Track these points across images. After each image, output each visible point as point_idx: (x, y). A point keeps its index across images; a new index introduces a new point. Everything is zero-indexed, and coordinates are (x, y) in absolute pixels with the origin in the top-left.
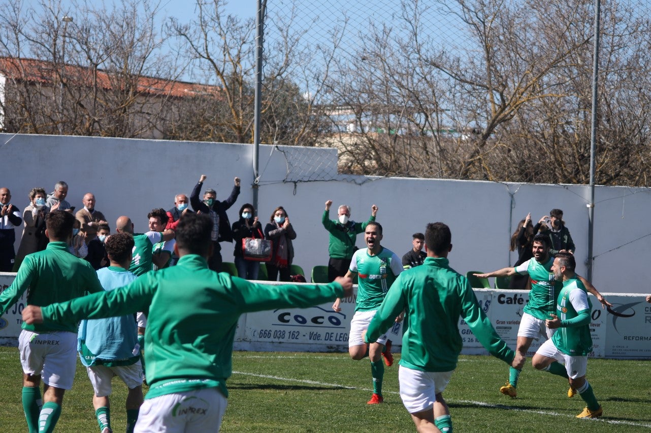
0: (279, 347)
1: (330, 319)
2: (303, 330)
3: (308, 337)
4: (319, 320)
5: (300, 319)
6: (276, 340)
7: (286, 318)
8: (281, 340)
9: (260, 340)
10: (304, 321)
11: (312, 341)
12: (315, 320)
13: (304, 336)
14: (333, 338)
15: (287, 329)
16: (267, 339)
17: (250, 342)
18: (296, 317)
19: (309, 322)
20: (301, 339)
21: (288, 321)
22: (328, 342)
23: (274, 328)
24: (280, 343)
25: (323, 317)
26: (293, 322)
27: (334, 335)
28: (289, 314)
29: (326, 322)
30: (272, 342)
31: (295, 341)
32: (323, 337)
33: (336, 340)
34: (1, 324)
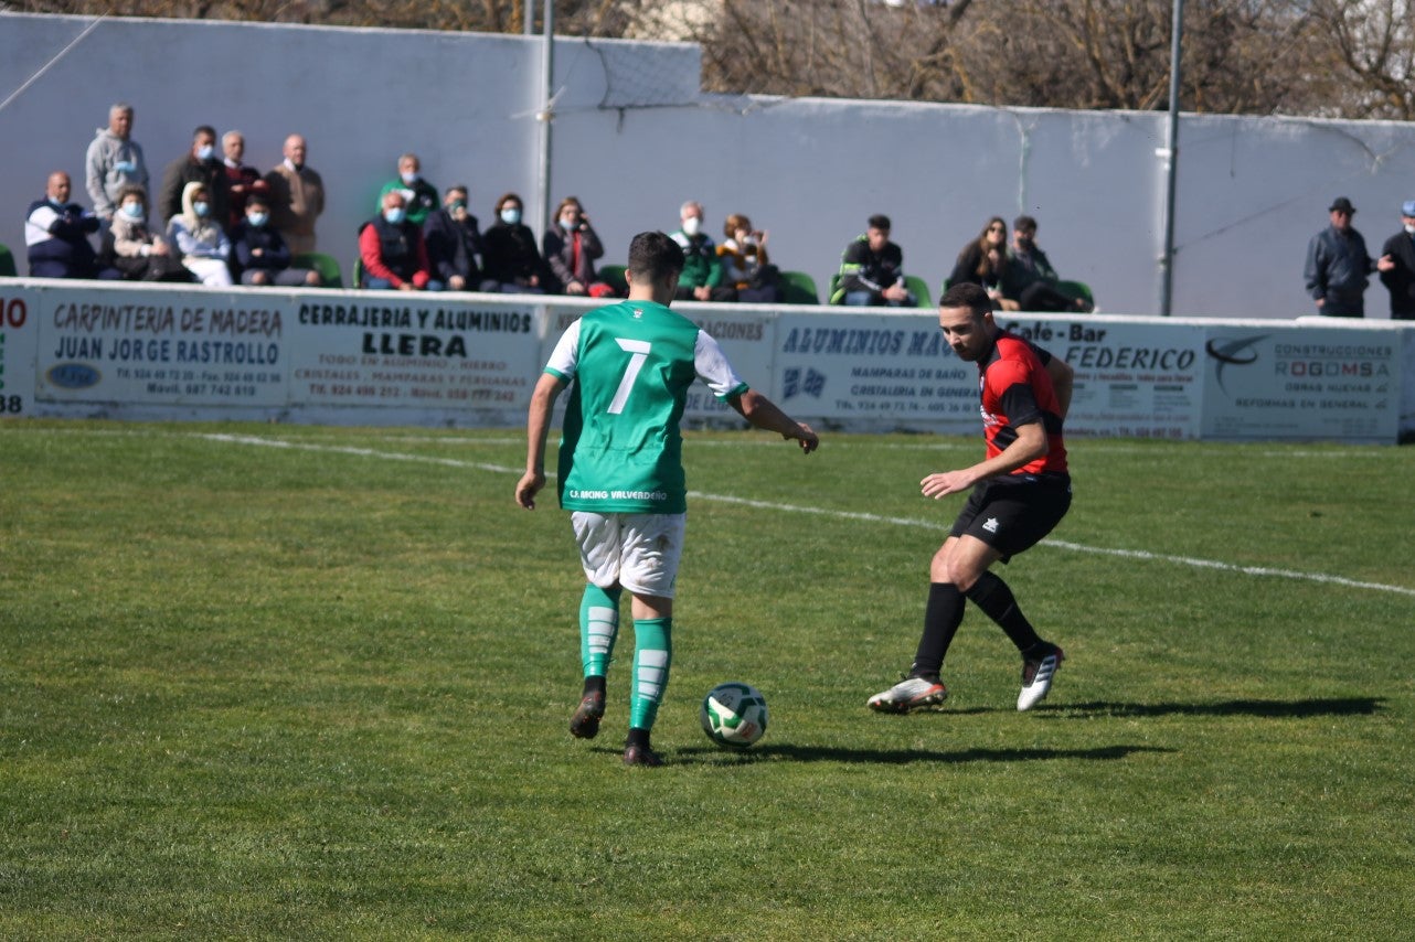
14: (701, 404)
22: (691, 412)
33: (706, 408)
34: (86, 378)
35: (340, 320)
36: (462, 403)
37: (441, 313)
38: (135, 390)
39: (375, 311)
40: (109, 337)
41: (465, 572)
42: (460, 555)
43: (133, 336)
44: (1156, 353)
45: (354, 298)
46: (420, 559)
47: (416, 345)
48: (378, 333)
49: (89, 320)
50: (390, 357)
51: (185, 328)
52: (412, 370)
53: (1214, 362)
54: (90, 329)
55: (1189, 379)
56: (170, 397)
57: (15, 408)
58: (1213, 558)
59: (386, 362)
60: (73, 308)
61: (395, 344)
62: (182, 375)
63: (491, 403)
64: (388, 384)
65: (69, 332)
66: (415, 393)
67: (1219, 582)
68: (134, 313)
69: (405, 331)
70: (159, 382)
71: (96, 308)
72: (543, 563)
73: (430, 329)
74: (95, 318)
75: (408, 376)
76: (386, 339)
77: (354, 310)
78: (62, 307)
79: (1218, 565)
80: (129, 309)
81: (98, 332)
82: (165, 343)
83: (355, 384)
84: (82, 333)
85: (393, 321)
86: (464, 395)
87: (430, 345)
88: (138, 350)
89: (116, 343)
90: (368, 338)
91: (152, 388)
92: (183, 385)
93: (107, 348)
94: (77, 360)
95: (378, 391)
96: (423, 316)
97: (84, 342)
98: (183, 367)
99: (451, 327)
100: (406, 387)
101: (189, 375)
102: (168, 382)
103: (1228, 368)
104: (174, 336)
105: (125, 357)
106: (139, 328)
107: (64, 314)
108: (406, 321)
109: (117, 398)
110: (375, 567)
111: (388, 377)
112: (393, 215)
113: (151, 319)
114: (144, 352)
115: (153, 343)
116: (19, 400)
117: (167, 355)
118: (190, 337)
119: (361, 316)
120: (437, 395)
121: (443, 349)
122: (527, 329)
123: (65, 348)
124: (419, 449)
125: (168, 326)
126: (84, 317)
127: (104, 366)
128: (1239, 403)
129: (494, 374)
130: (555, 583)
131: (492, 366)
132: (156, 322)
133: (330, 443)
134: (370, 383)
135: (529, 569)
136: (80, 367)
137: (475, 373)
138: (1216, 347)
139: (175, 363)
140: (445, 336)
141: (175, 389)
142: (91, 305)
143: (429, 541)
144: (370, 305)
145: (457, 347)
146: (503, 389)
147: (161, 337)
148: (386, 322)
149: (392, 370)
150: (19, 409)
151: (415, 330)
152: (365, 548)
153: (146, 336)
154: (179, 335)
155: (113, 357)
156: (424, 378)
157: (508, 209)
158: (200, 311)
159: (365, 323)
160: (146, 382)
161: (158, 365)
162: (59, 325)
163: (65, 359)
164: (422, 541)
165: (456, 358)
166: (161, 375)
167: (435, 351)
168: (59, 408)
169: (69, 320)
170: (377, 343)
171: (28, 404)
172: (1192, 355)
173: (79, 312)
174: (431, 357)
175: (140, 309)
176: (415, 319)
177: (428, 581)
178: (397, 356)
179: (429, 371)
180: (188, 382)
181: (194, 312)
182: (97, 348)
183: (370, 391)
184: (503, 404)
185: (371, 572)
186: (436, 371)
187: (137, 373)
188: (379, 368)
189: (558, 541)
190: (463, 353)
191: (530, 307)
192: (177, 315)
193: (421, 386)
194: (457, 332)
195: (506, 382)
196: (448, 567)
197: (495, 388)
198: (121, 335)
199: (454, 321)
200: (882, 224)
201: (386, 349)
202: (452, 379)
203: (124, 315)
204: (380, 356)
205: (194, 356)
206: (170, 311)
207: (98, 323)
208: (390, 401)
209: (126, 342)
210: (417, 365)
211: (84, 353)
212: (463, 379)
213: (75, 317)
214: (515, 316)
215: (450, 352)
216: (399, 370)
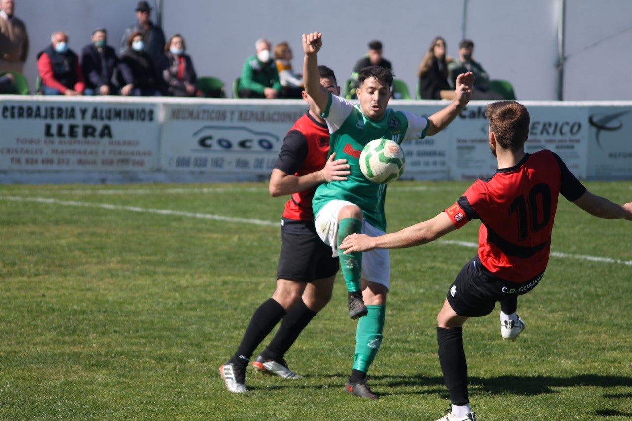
0: (201, 177)
1: (261, 142)
2: (230, 157)
3: (234, 164)
4: (248, 144)
5: (225, 144)
6: (197, 169)
7: (208, 142)
8: (203, 169)
9: (177, 169)
10: (229, 146)
11: (239, 170)
12: (243, 144)
13: (230, 163)
14: (264, 166)
15: (209, 155)
16: (185, 169)
17: (165, 172)
18: (220, 142)
19: (236, 147)
20: (226, 168)
21: (210, 146)
22: (258, 170)
23: (193, 156)
24: (201, 172)
25: (251, 141)
26: (216, 147)
27: (265, 162)
28: (210, 137)
29: (256, 146)
30: (193, 172)
31: (218, 169)
32: (251, 164)
33: (267, 167)
35: (29, 115)
36: (110, 168)
37: (95, 110)
39: (52, 109)
41: (124, 277)
42: (119, 266)
44: (556, 125)
45: (38, 102)
46: (94, 269)
47: (80, 131)
48: (54, 123)
50: (63, 139)
52: (77, 147)
53: (594, 130)
55: (578, 141)
58: (604, 256)
59: (60, 142)
61: (66, 130)
63: (130, 168)
64: (62, 157)
66: (80, 162)
67: (611, 271)
69: (72, 122)
72: (174, 270)
73: (88, 121)
75: (75, 151)
76: (60, 127)
77: (38, 109)
79: (608, 260)
83: (40, 157)
85: (64, 115)
86: (112, 162)
87: (88, 131)
90: (48, 127)
95: (56, 161)
96: (84, 112)
99: (102, 119)
100: (74, 158)
103: (604, 134)
108: (72, 115)
110: (65, 275)
111: (62, 152)
112: (60, 47)
119: (43, 113)
120: (94, 162)
121: (97, 133)
122: (151, 119)
124: (85, 198)
128: (611, 155)
129: (130, 149)
130: (183, 282)
131: (129, 143)
133: (26, 196)
134: (50, 156)
135: (165, 274)
137: (118, 148)
138: (595, 120)
140: (99, 125)
143: (98, 257)
144: (49, 106)
145: (106, 131)
146: (137, 158)
148: (60, 116)
149: (64, 147)
151: (78, 121)
152: (57, 263)
156: (85, 152)
157: (138, 41)
159: (46, 117)
164: (93, 257)
165: (106, 139)
167: (93, 134)
170: (54, 130)
172: (580, 126)
174: (90, 138)
176: (78, 114)
177: (100, 283)
178: (67, 138)
179: (89, 148)
183: (50, 161)
184: (137, 168)
185: (63, 278)
186: (93, 148)
188: (56, 146)
189: (182, 255)
190: (110, 135)
191: (154, 105)
193: (83, 157)
194: (106, 122)
195: (139, 153)
196: (112, 274)
197: (132, 158)
199: (104, 114)
200: (377, 47)
201: (60, 133)
202: (104, 152)
204: (56, 139)
208: (63, 167)
210: (81, 144)
212: (111, 152)
214: (144, 111)
215: (102, 135)
216: (69, 147)
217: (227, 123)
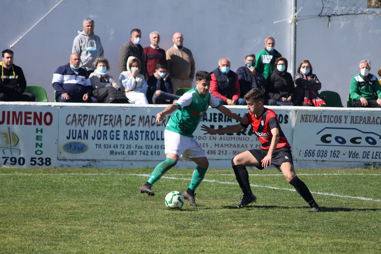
0: (322, 164)
1: (367, 139)
2: (343, 149)
3: (347, 155)
4: (357, 141)
5: (340, 140)
6: (320, 158)
7: (328, 139)
8: (324, 158)
9: (305, 158)
10: (344, 141)
11: (351, 159)
12: (353, 140)
13: (344, 154)
14: (370, 156)
15: (329, 149)
16: (311, 158)
18: (336, 138)
19: (348, 143)
21: (330, 142)
22: (366, 160)
23: (317, 148)
24: (323, 161)
25: (360, 138)
26: (334, 142)
27: (371, 154)
28: (330, 135)
29: (364, 142)
30: (316, 161)
31: (336, 159)
32: (361, 155)
33: (373, 158)
34: (82, 148)
38: (104, 153)
40: (91, 129)
42: (259, 230)
43: (103, 128)
48: (217, 125)
49: (82, 121)
50: (222, 136)
51: (127, 124)
52: (233, 142)
54: (82, 126)
56: (121, 157)
57: (48, 163)
59: (221, 138)
60: (75, 115)
62: (126, 147)
64: (222, 149)
65: (73, 127)
66: (235, 153)
68: (103, 117)
70: (115, 150)
71: (85, 116)
72: (298, 233)
74: (85, 121)
75: (231, 145)
78: (69, 115)
80: (101, 116)
81: (86, 127)
82: (118, 131)
83: (206, 149)
84: (79, 127)
85: (223, 119)
88: (105, 135)
89: (95, 131)
91: (112, 153)
92: (126, 151)
93: (91, 134)
94: (76, 140)
95: (217, 152)
97: (80, 131)
98: (126, 142)
100: (230, 150)
101: (129, 146)
102: (119, 150)
104: (122, 128)
105: (99, 139)
106: (105, 124)
107: (70, 119)
109: (96, 158)
111: (222, 146)
112: (224, 69)
113: (111, 120)
114: (108, 136)
115: (112, 131)
116: (50, 159)
117: (118, 137)
118: (129, 128)
119: (209, 118)
121: (247, 132)
122: (287, 122)
123: (71, 134)
125: (119, 124)
126: (80, 120)
127: (89, 143)
132: (113, 122)
134: (214, 148)
135: (292, 236)
136: (78, 143)
139: (122, 141)
141: (123, 153)
142: (83, 115)
147: (115, 129)
148: (220, 120)
149: (224, 142)
150: (50, 164)
152: (214, 227)
153: (109, 128)
154: (124, 128)
155: (93, 138)
156: (239, 146)
158: (133, 116)
159: (210, 121)
160: (109, 149)
161: (115, 142)
162: (68, 124)
163: (71, 140)
165: (253, 136)
166: (116, 146)
168: (69, 163)
169: (73, 121)
171: (54, 161)
173: (77, 118)
174: (242, 135)
175: (106, 116)
177: (244, 243)
179: (241, 143)
180: (129, 150)
181: (131, 117)
182: (86, 135)
183: (213, 153)
185: (217, 239)
186: (244, 143)
187: (105, 146)
188: (218, 141)
191: (288, 111)
192: (123, 118)
193: (237, 150)
196: (254, 236)
198: (97, 128)
202: (252, 146)
203: (98, 118)
205: (131, 137)
206: (120, 116)
207: (86, 123)
208: (223, 157)
209: (99, 131)
210: (236, 140)
211: (80, 137)
213: (76, 120)
214: (281, 115)
216: (227, 142)
217: (342, 125)
